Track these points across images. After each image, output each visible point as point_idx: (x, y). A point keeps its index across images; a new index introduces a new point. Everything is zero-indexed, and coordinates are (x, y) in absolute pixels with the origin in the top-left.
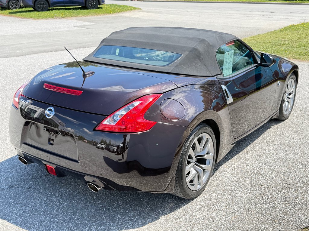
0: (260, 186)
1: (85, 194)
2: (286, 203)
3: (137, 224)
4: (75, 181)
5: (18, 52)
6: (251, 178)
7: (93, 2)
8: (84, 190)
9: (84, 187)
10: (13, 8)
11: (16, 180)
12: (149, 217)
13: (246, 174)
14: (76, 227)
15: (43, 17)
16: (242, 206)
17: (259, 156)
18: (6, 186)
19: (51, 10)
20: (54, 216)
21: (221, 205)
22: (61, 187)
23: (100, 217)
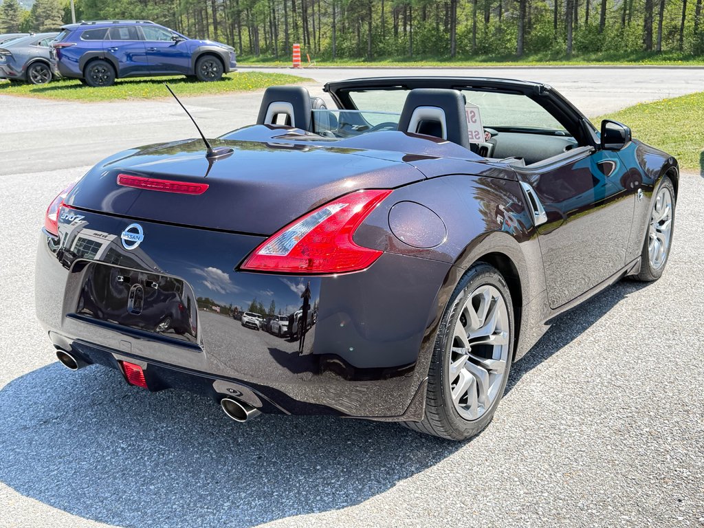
0: (621, 410)
1: (217, 433)
2: (685, 442)
3: (343, 492)
4: (192, 408)
5: (50, 161)
6: (597, 394)
7: (211, 66)
8: (213, 425)
9: (215, 419)
10: (38, 82)
11: (54, 407)
12: (370, 477)
13: (585, 387)
14: (200, 501)
15: (102, 98)
16: (584, 451)
17: (608, 351)
18: (30, 420)
19: (121, 83)
20: (146, 482)
21: (537, 450)
22: (161, 420)
23: (255, 480)
